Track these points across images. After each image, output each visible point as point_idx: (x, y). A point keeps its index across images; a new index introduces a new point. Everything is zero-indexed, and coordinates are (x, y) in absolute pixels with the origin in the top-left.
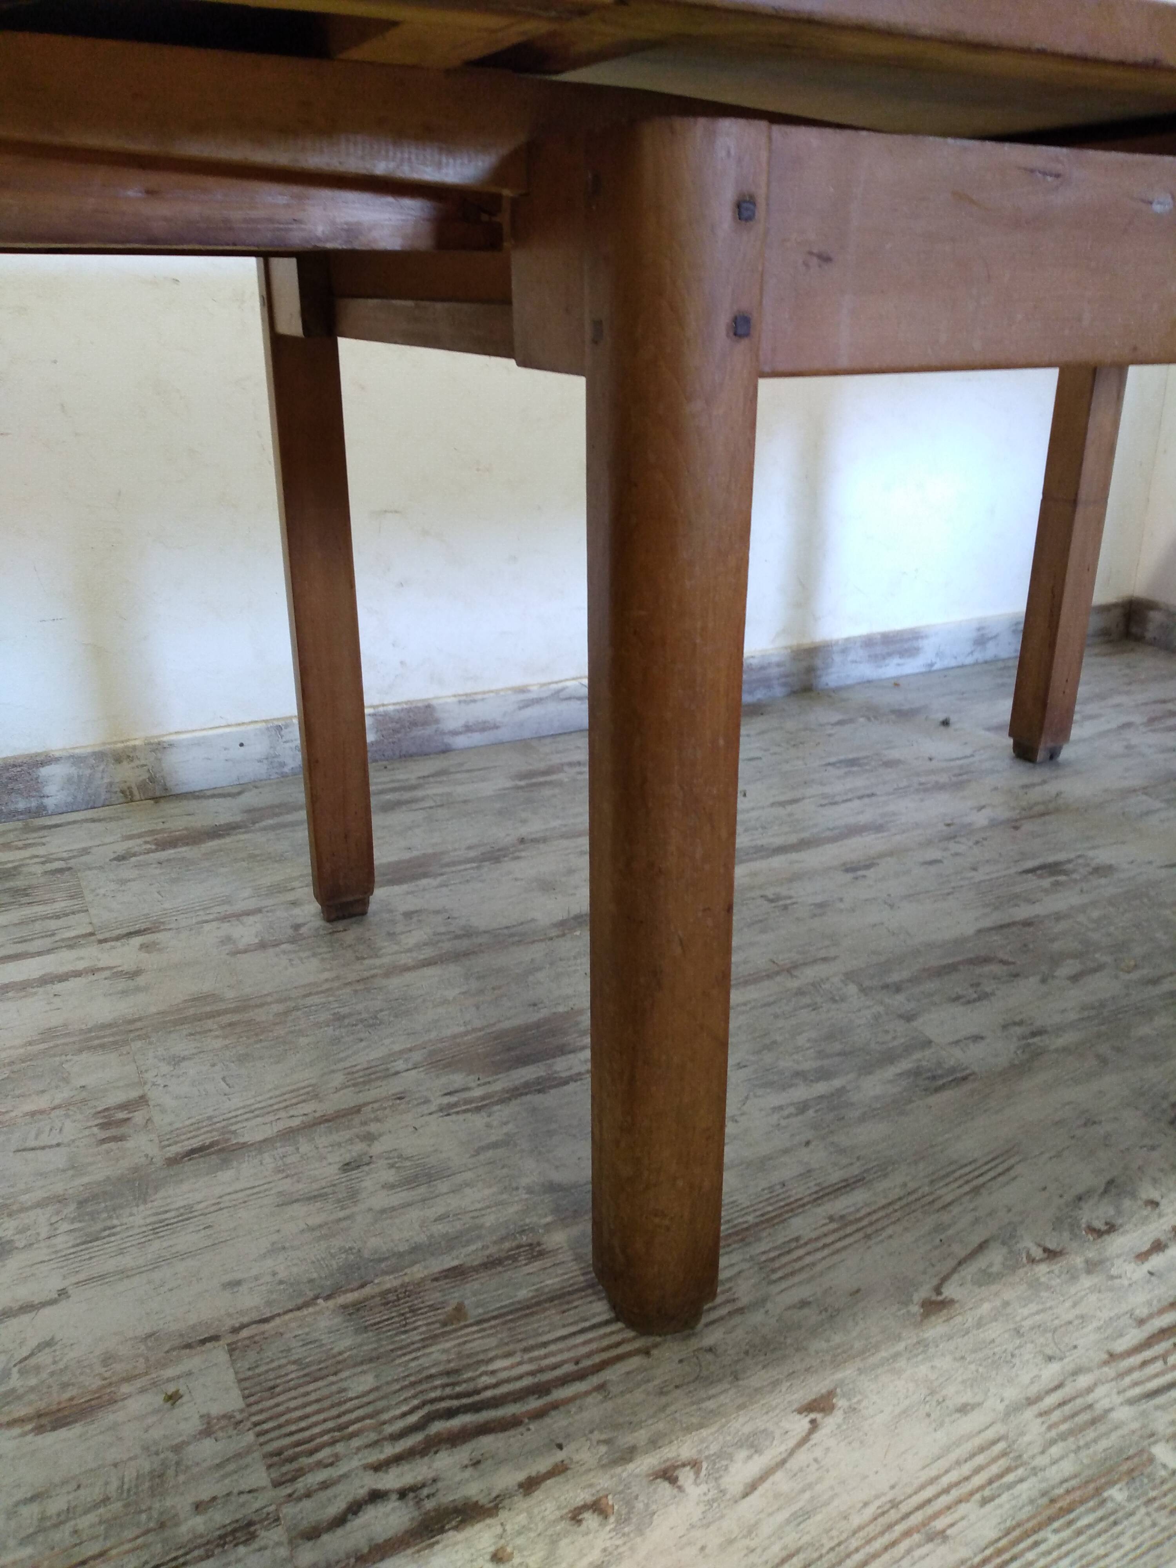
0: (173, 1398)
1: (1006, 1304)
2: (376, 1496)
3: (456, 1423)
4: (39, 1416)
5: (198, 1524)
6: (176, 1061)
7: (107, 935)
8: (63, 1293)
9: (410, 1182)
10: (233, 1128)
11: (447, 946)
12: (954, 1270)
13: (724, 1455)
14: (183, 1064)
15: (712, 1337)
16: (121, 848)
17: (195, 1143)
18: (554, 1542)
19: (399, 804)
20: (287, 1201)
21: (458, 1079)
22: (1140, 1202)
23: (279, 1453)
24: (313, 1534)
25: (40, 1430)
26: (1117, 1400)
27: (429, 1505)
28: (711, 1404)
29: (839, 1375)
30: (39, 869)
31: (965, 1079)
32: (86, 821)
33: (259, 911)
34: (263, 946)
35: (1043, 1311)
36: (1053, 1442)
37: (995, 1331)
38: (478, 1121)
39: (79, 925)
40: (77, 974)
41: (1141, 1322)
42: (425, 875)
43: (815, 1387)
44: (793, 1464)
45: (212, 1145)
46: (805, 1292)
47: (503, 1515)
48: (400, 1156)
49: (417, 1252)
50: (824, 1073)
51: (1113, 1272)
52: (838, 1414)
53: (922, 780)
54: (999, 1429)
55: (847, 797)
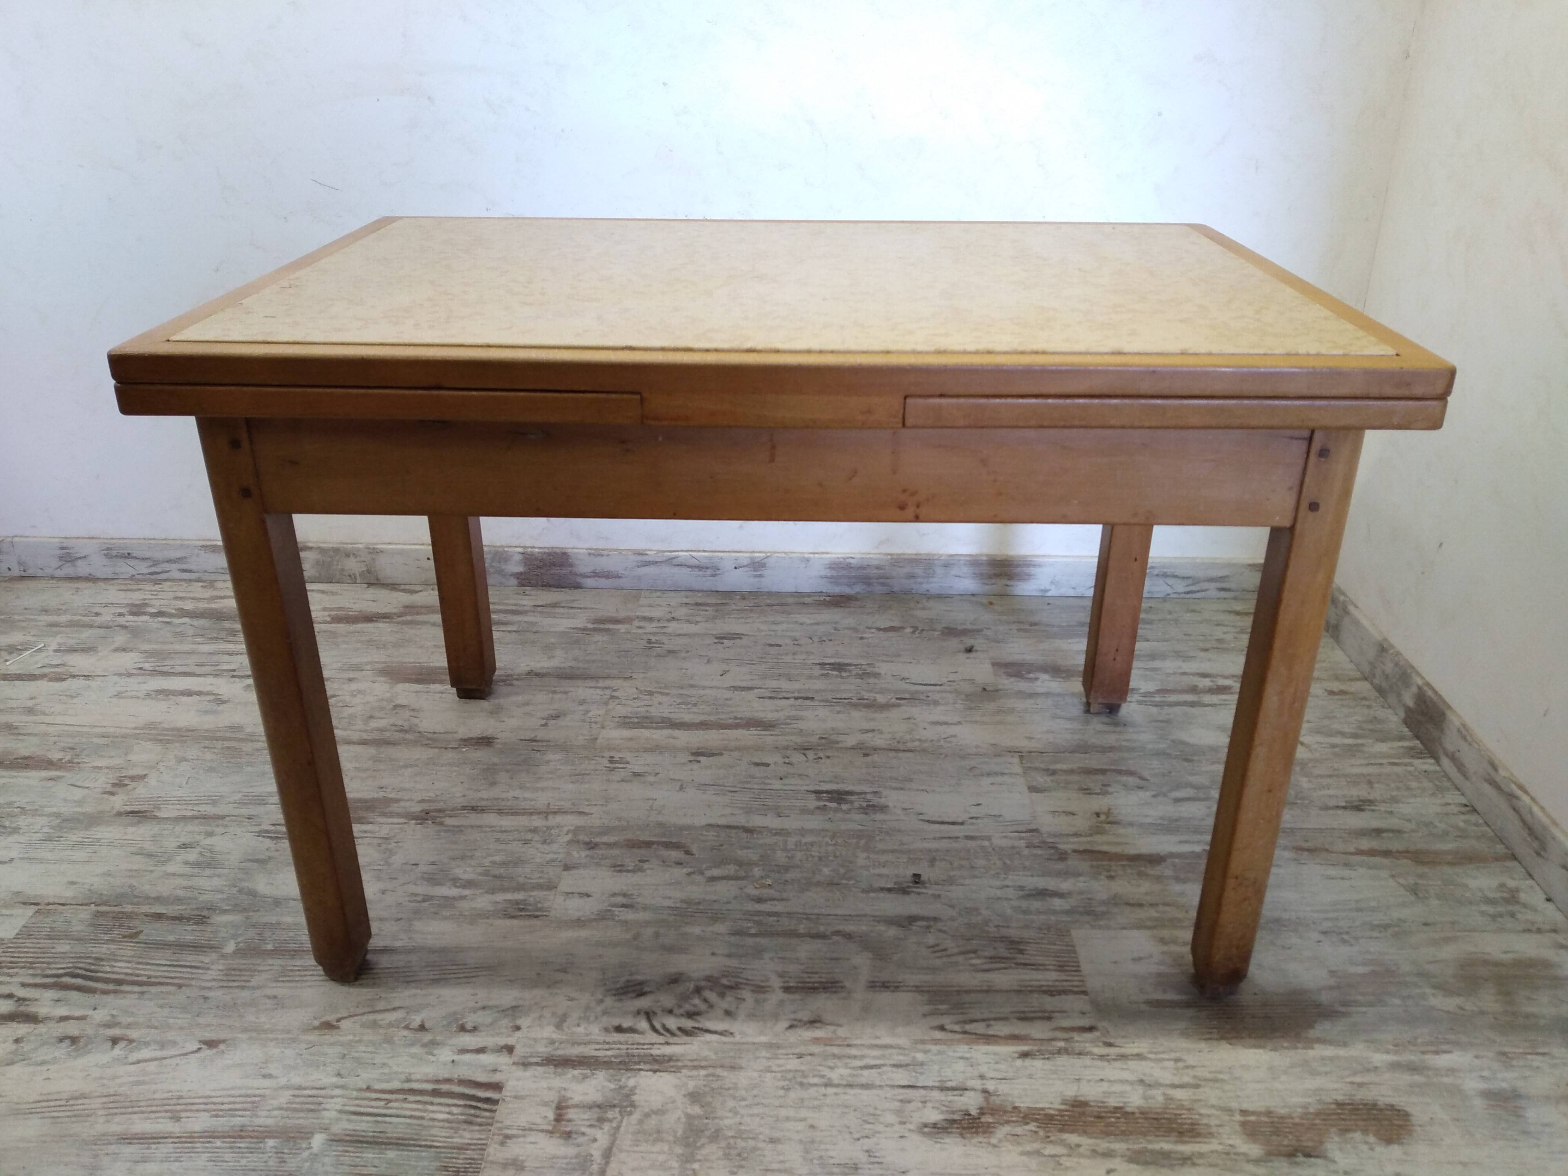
1: (360, 1041)
2: (10, 996)
3: (73, 981)
8: (11, 861)
9: (197, 864)
10: (163, 806)
12: (363, 1014)
13: (147, 1044)
14: (183, 763)
17: (140, 808)
18: (43, 1044)
20: (139, 853)
22: (511, 1024)
26: (338, 1107)
27: (22, 1008)
29: (240, 1035)
31: (537, 916)
35: (372, 1052)
36: (281, 1109)
37: (333, 1052)
40: (199, 693)
41: (408, 1081)
43: (222, 1035)
44: (165, 1062)
45: (141, 812)
46: (280, 992)
47: (40, 1026)
48: (210, 850)
50: (469, 884)
51: (435, 1052)
52: (214, 1051)
53: (866, 695)
54: (267, 1092)
55: (789, 695)
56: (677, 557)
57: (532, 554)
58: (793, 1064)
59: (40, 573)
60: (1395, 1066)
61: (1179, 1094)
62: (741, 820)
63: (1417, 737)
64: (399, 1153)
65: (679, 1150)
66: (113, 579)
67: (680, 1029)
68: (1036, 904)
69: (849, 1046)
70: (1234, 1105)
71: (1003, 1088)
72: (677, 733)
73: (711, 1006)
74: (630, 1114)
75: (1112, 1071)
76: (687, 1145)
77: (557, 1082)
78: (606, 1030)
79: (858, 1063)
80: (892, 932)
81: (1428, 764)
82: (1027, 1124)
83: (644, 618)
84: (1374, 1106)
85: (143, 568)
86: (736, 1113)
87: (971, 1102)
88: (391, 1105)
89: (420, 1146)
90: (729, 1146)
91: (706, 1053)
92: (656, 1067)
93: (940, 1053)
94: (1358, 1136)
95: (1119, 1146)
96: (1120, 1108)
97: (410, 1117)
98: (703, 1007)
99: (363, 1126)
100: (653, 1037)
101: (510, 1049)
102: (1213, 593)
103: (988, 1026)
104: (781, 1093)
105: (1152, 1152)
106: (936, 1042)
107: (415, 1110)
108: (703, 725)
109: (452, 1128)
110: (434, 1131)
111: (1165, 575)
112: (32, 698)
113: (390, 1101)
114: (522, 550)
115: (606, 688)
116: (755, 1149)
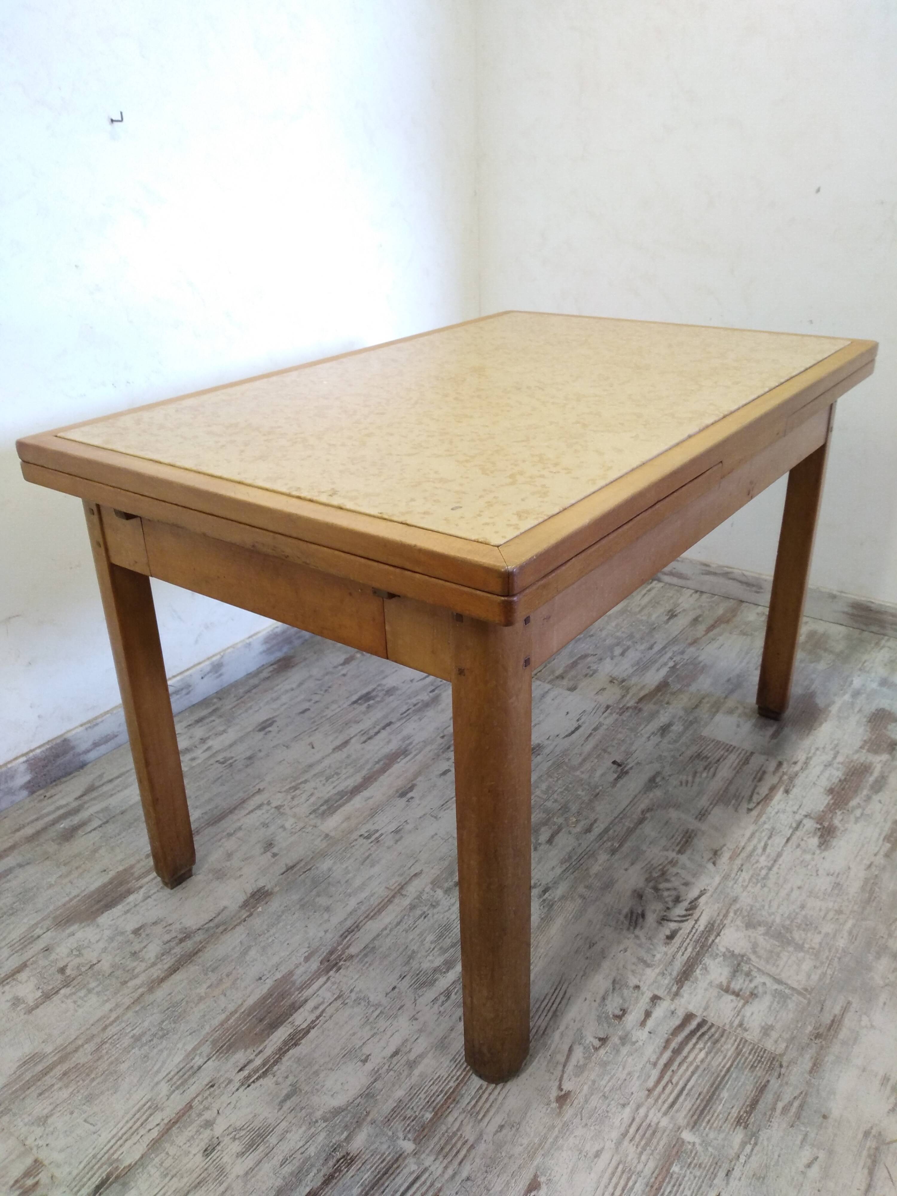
1: (594, 1082)
6: (43, 1121)
9: (251, 1146)
10: (115, 1156)
11: (178, 950)
12: (563, 1072)
14: (50, 1121)
21: (240, 1057)
22: (631, 989)
26: (659, 1115)
29: (535, 1163)
33: (24, 966)
34: (47, 996)
35: (611, 1078)
36: (641, 1153)
37: (594, 1101)
38: (268, 1082)
41: (655, 1064)
42: (129, 892)
43: (527, 1176)
45: (108, 1177)
46: (498, 1120)
48: (235, 1130)
51: (634, 1040)
52: (543, 1186)
54: (616, 1159)
55: (376, 730)
57: (35, 758)
58: (745, 876)
60: (854, 697)
61: (840, 759)
64: (726, 1090)
65: (791, 949)
67: (687, 910)
68: (672, 735)
69: (743, 848)
70: (855, 748)
71: (806, 809)
72: (365, 794)
73: (675, 889)
74: (749, 959)
75: (814, 771)
76: (788, 944)
77: (702, 984)
78: (666, 943)
79: (759, 851)
80: (658, 793)
82: (836, 813)
84: (874, 714)
86: (773, 914)
87: (811, 824)
88: (674, 1081)
89: (725, 1075)
90: (798, 927)
91: (715, 907)
92: (715, 933)
93: (768, 819)
94: (890, 726)
95: (865, 792)
96: (840, 780)
97: (693, 1073)
98: (673, 893)
99: (688, 1105)
100: (687, 926)
101: (655, 999)
103: (758, 794)
104: (766, 889)
105: (873, 784)
106: (759, 816)
107: (687, 1069)
108: (368, 781)
109: (716, 1053)
110: (715, 1063)
113: (670, 1081)
114: (24, 759)
115: (259, 807)
116: (805, 917)
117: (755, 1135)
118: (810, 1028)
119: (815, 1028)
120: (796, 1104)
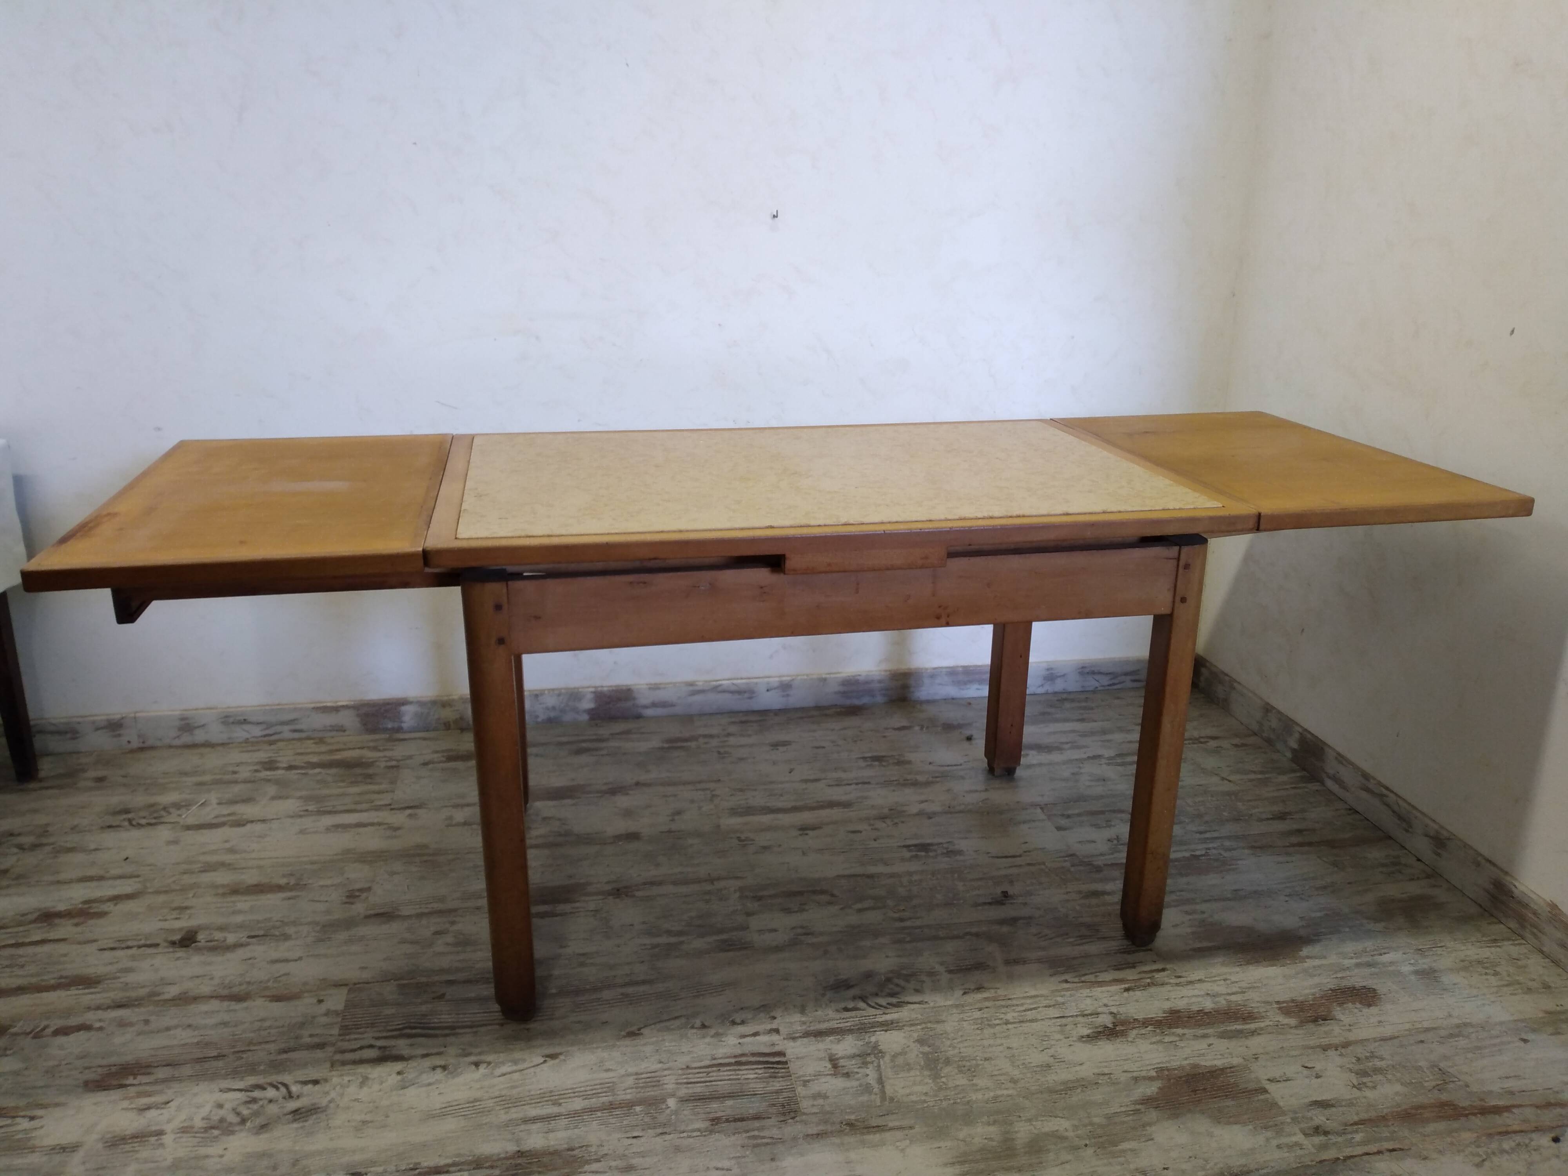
0: (320, 1001)
1: (663, 1040)
2: (371, 1046)
3: (414, 1031)
4: (273, 996)
5: (308, 1040)
6: (393, 874)
7: (396, 806)
8: (300, 958)
10: (400, 908)
12: (655, 1024)
13: (503, 1063)
14: (395, 876)
15: (532, 1025)
16: (428, 758)
17: (382, 911)
18: (422, 1073)
19: (587, 750)
20: (403, 941)
22: (768, 1016)
23: (346, 1026)
24: (343, 1052)
25: (271, 1001)
26: (673, 1081)
27: (387, 1053)
28: (511, 1047)
29: (570, 1048)
30: (383, 764)
31: (745, 948)
32: (420, 738)
34: (465, 824)
35: (676, 1046)
36: (632, 1088)
37: (648, 1049)
39: (386, 799)
40: (372, 824)
43: (557, 1050)
44: (525, 1072)
45: (387, 913)
46: (584, 1018)
47: (410, 1062)
49: (442, 971)
50: (680, 933)
51: (723, 1039)
52: (557, 1061)
53: (909, 777)
54: (614, 1080)
55: (851, 782)
56: (720, 685)
57: (602, 693)
58: (977, 1014)
59: (159, 744)
60: (1358, 965)
61: (1234, 998)
62: (859, 870)
63: (1304, 769)
64: (735, 1101)
65: (927, 1073)
66: (228, 744)
67: (888, 1004)
68: (1094, 901)
69: (1009, 999)
70: (1270, 999)
71: (1122, 1010)
72: (780, 816)
73: (903, 988)
74: (883, 1057)
75: (1187, 991)
76: (931, 1070)
77: (821, 1046)
78: (837, 1011)
79: (1021, 1008)
80: (1004, 929)
81: (1315, 786)
82: (1146, 1027)
83: (705, 736)
84: (1354, 988)
85: (257, 731)
86: (954, 1047)
87: (1106, 1020)
88: (711, 1074)
89: (748, 1095)
90: (959, 1067)
91: (914, 1016)
92: (885, 1028)
93: (1071, 996)
94: (1350, 1005)
95: (1210, 1031)
96: (1201, 1010)
98: (897, 989)
99: (698, 1090)
100: (872, 1011)
101: (777, 1031)
102: (1129, 684)
103: (1096, 976)
104: (979, 1032)
105: (1231, 1031)
106: (1067, 990)
107: (730, 1075)
108: (795, 809)
109: (764, 1082)
110: (752, 1086)
111: (1093, 673)
112: (226, 841)
113: (708, 1073)
114: (593, 690)
115: (704, 790)
116: (978, 1065)
117: (711, 1132)
118: (853, 1117)
119: (856, 1120)
120: (769, 1141)
